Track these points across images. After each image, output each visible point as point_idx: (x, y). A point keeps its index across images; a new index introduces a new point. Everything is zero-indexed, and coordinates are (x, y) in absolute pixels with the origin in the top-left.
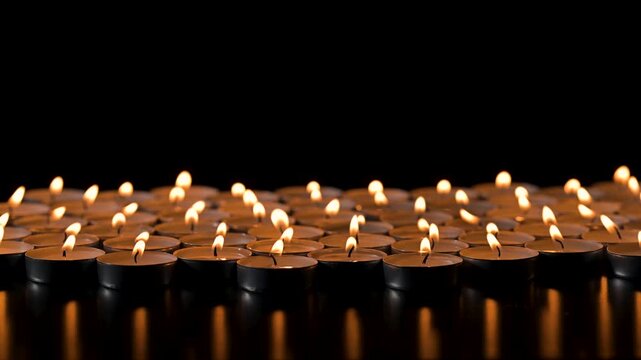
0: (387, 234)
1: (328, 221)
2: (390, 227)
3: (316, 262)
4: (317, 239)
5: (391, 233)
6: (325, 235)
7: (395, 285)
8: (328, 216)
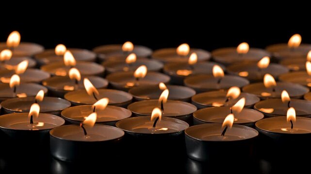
0: (189, 100)
1: (138, 83)
2: (193, 92)
3: (123, 133)
4: (125, 105)
5: (193, 100)
6: (134, 100)
7: (195, 155)
8: (138, 79)
